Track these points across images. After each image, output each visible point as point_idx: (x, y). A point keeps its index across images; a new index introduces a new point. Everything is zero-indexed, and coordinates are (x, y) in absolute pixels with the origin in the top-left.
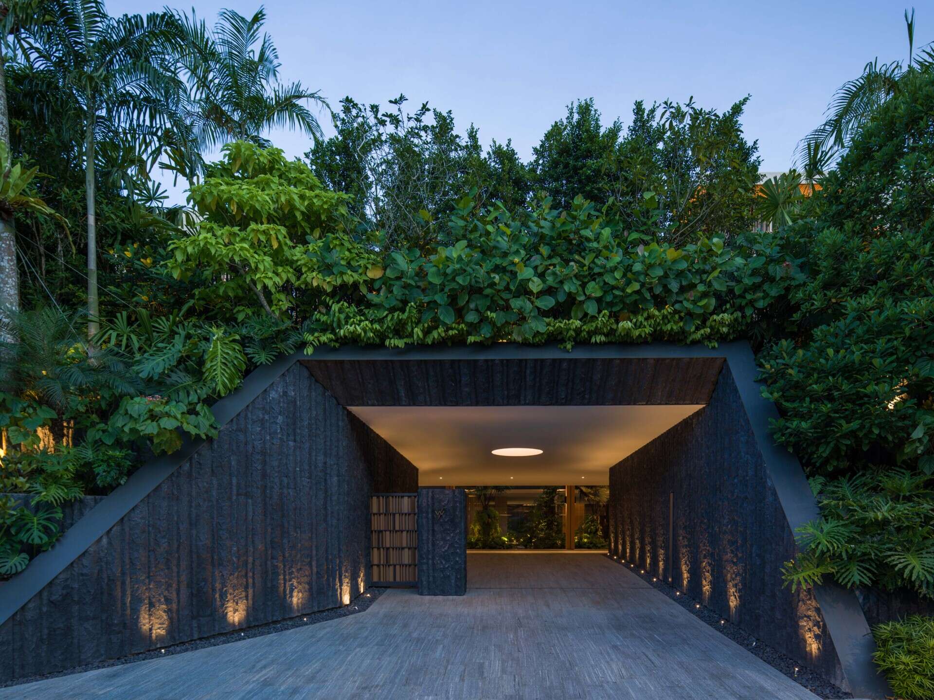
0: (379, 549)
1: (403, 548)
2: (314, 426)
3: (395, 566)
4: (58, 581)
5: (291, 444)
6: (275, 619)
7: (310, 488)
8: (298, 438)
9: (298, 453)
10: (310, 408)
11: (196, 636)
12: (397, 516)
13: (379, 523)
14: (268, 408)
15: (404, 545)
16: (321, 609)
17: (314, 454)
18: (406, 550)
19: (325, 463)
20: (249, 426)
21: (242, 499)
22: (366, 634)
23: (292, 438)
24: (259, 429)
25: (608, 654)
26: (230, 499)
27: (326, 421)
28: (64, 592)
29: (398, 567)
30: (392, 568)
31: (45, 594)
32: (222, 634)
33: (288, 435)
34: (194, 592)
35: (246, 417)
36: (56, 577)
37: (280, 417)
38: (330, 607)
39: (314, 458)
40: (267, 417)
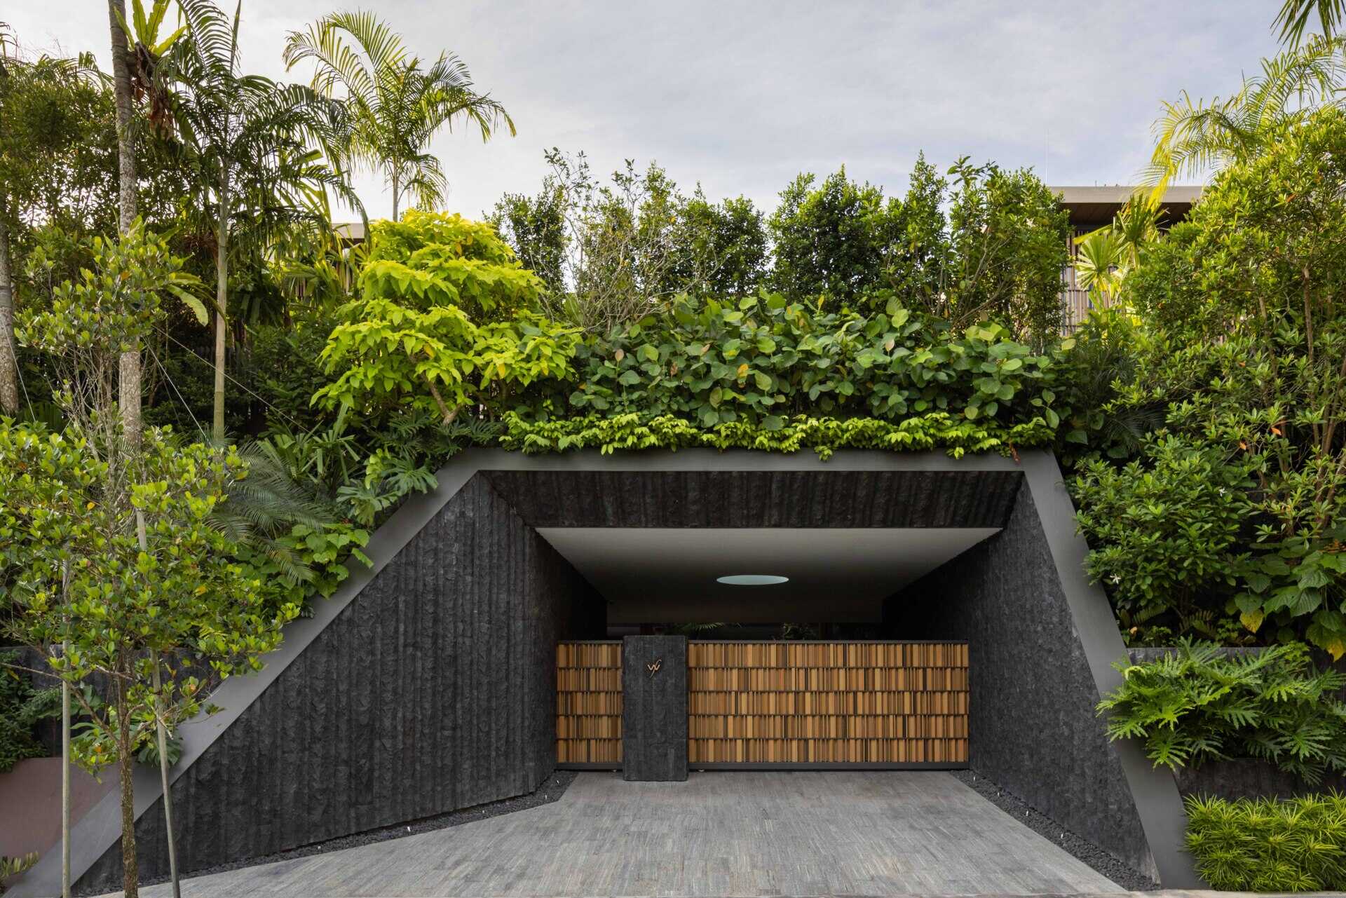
0: (567, 716)
1: (601, 716)
2: (496, 555)
3: (589, 740)
4: (208, 756)
5: (469, 579)
6: (445, 809)
7: (491, 636)
8: (476, 571)
9: (476, 591)
10: (491, 532)
11: (353, 830)
12: (593, 671)
13: (567, 680)
14: (441, 532)
15: (602, 712)
16: (501, 798)
17: (495, 590)
18: (605, 718)
19: (508, 603)
20: (420, 558)
21: (410, 650)
22: (568, 828)
23: (469, 570)
24: (431, 561)
25: (881, 847)
26: (396, 650)
27: (509, 547)
28: (214, 769)
29: (593, 742)
30: (584, 744)
31: (193, 772)
32: (383, 828)
33: (465, 568)
34: (353, 771)
35: (417, 546)
36: (206, 751)
37: (456, 545)
38: (512, 795)
39: (494, 597)
40: (441, 546)
